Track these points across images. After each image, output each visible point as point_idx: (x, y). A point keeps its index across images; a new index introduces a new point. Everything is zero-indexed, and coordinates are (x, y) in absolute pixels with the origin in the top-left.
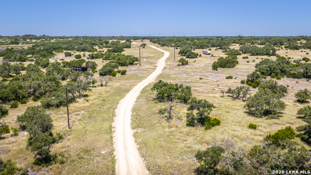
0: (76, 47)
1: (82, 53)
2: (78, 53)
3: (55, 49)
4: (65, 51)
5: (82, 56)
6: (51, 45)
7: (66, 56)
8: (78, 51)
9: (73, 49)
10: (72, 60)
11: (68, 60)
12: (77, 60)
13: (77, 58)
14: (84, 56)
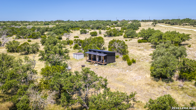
0: (91, 26)
1: (98, 31)
2: (93, 31)
3: (72, 28)
4: (80, 29)
5: (98, 33)
6: (70, 24)
7: (81, 33)
8: (93, 29)
9: (89, 27)
10: (88, 38)
11: (83, 37)
12: (93, 37)
13: (92, 36)
14: (100, 33)
